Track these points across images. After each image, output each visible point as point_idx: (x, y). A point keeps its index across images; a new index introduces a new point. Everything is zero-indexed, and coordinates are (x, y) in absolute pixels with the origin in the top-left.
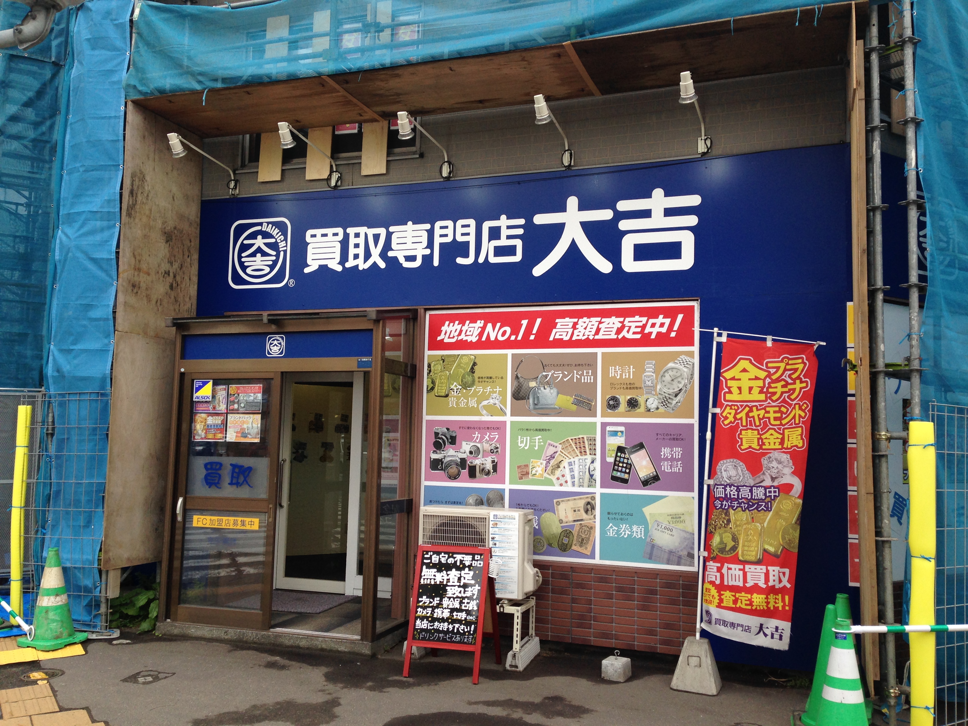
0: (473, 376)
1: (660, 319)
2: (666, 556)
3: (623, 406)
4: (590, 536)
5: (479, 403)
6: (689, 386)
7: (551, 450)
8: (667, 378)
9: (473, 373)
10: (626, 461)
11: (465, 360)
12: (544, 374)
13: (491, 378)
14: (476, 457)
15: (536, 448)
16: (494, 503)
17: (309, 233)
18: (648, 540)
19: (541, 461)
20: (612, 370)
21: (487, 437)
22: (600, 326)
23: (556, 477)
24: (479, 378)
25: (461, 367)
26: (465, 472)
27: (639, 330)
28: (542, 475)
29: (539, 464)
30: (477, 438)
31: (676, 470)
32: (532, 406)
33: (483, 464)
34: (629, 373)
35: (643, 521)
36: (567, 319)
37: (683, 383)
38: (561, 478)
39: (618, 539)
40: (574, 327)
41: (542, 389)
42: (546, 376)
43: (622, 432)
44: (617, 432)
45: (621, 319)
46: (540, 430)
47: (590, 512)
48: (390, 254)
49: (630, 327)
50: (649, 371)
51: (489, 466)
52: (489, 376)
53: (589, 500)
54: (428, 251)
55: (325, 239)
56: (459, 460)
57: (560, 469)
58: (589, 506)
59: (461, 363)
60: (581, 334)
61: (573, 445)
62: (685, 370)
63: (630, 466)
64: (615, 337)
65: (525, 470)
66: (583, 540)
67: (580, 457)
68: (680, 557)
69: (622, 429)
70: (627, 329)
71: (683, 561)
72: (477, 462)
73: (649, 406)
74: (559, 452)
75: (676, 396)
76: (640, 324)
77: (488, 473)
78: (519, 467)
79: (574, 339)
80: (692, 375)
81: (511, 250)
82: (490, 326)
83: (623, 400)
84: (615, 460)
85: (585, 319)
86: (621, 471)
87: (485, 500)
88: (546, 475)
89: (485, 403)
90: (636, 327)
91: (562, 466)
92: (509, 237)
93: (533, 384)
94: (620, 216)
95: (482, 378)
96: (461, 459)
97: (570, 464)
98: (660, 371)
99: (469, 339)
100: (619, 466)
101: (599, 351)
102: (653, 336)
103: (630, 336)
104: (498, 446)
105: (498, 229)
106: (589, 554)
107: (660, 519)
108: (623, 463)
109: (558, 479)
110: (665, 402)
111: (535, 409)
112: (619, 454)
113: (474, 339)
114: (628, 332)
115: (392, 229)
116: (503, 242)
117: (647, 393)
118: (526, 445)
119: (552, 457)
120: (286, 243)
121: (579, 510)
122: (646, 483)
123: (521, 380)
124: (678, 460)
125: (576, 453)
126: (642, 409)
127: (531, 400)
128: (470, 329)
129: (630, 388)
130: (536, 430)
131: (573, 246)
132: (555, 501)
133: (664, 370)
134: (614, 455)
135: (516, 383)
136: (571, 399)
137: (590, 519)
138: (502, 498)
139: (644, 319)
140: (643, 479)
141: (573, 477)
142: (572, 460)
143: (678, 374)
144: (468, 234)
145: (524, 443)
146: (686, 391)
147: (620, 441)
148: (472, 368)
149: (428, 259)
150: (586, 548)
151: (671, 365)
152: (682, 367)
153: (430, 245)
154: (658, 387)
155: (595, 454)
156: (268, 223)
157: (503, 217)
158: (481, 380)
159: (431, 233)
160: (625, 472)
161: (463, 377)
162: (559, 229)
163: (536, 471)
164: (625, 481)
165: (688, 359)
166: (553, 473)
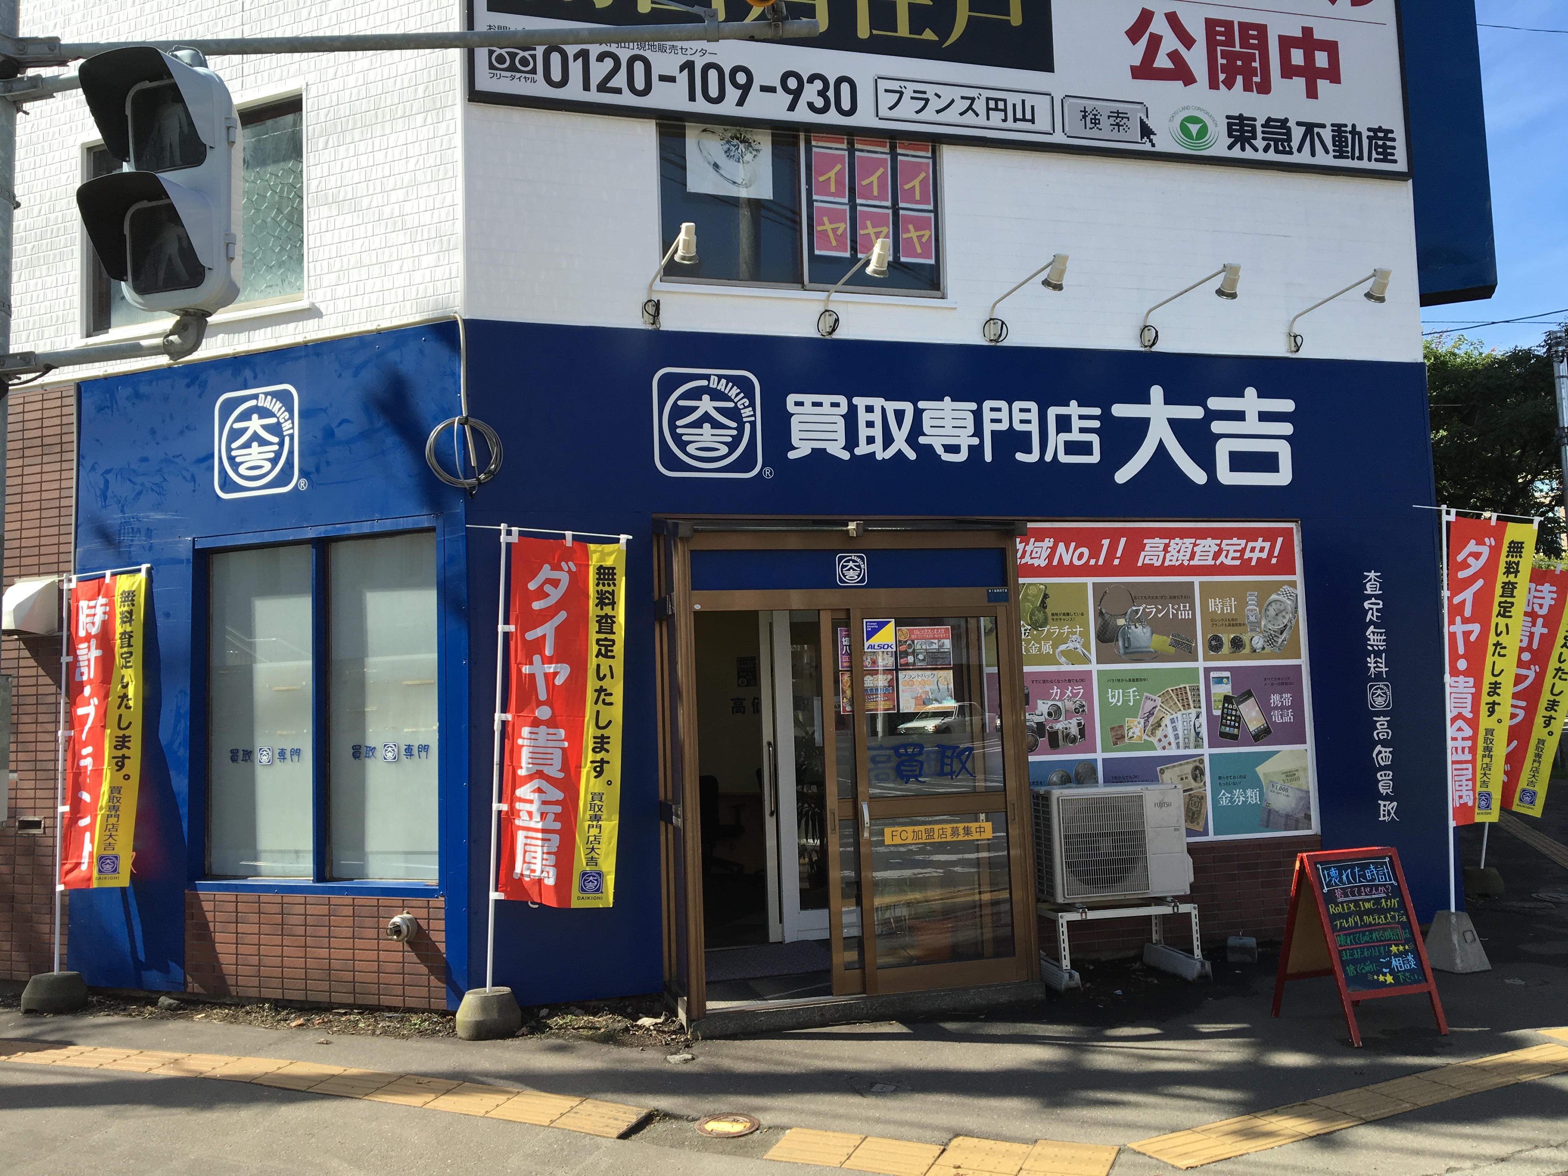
0: (1045, 613)
1: (1260, 543)
2: (1283, 821)
3: (1226, 648)
4: (1201, 808)
5: (1055, 647)
6: (1293, 622)
7: (1149, 705)
8: (1272, 612)
9: (1046, 607)
10: (1234, 713)
11: (1032, 591)
12: (1134, 608)
13: (1068, 614)
14: (1057, 720)
15: (1131, 704)
16: (1084, 779)
17: (791, 399)
18: (1264, 804)
19: (1139, 720)
20: (1211, 602)
21: (1068, 693)
22: (1195, 549)
23: (1158, 738)
24: (1053, 614)
25: (1029, 601)
26: (1044, 741)
27: (1238, 555)
28: (1140, 738)
29: (1136, 723)
30: (1056, 695)
31: (1286, 719)
32: (1122, 651)
33: (1066, 729)
34: (1231, 606)
35: (1256, 783)
36: (1157, 540)
37: (1288, 617)
38: (1163, 739)
39: (1232, 808)
40: (1166, 549)
41: (1133, 627)
42: (1137, 611)
43: (1227, 678)
44: (1223, 678)
45: (1218, 542)
46: (1134, 680)
47: (1199, 779)
48: (922, 440)
49: (1228, 551)
50: (1252, 605)
51: (1074, 731)
52: (1066, 612)
53: (1197, 764)
54: (975, 441)
55: (817, 410)
56: (1035, 726)
57: (1161, 729)
58: (1197, 772)
59: (1028, 595)
60: (1174, 559)
61: (1174, 697)
62: (1289, 602)
63: (1238, 718)
64: (1213, 563)
65: (1119, 733)
66: (1193, 814)
67: (1183, 712)
68: (1297, 821)
69: (1228, 674)
70: (1224, 553)
71: (1300, 825)
72: (1059, 726)
73: (1255, 646)
74: (1159, 707)
75: (1282, 633)
76: (1239, 548)
77: (1074, 740)
78: (1112, 729)
79: (1166, 564)
80: (1296, 608)
81: (1085, 448)
82: (1061, 545)
83: (1226, 638)
84: (1223, 713)
85: (1177, 540)
86: (1230, 726)
87: (1073, 775)
88: (1145, 737)
89: (1063, 647)
90: (1235, 551)
91: (1163, 724)
92: (1082, 430)
93: (1121, 622)
94: (1213, 415)
95: (1057, 614)
96: (1037, 723)
97: (1173, 721)
98: (1263, 603)
99: (1036, 562)
100: (1227, 720)
101: (1196, 580)
102: (1253, 563)
103: (1228, 562)
104: (1084, 703)
105: (1068, 418)
106: (1201, 830)
107: (1275, 779)
108: (1231, 715)
109: (1160, 740)
110: (1271, 640)
111: (1126, 653)
112: (1226, 705)
113: (1043, 563)
114: (1226, 557)
115: (921, 405)
116: (1075, 436)
117: (1251, 630)
118: (1118, 701)
119: (1151, 713)
120: (754, 410)
121: (1186, 778)
122: (1259, 737)
123: (1107, 616)
124: (1288, 708)
125: (1178, 707)
126: (1247, 650)
127: (1120, 643)
128: (1036, 549)
129: (1233, 625)
130: (1130, 680)
131: (1161, 447)
132: (1158, 769)
133: (1267, 603)
134: (1220, 707)
135: (1100, 620)
136: (1169, 640)
137: (1200, 788)
138: (1094, 771)
139: (1243, 542)
140: (1253, 733)
141: (1177, 737)
142: (1174, 716)
143: (1282, 608)
144: (1029, 422)
145: (1115, 697)
146: (1291, 627)
147: (1225, 689)
148: (1043, 602)
149: (976, 451)
150: (1198, 824)
151: (1274, 597)
152: (1285, 599)
153: (978, 431)
154: (1263, 623)
155: (1200, 707)
156: (720, 377)
157: (1074, 403)
158: (1055, 617)
159: (978, 416)
160: (1234, 727)
161: (1032, 614)
162: (1143, 425)
163: (1134, 733)
164: (1234, 737)
165: (1291, 589)
166: (1153, 733)
